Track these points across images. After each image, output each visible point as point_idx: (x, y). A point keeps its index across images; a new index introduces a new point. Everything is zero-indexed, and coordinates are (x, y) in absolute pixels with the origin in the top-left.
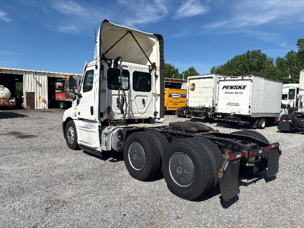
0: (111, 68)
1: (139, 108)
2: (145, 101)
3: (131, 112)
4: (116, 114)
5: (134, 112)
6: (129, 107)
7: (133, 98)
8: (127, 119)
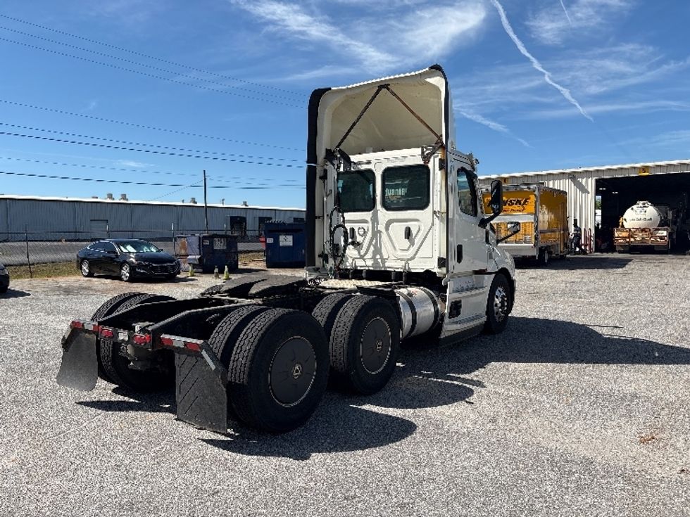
0: (340, 172)
1: (397, 248)
2: (414, 232)
3: (378, 257)
4: (349, 258)
5: (385, 257)
6: (375, 246)
7: (381, 227)
8: (371, 270)
